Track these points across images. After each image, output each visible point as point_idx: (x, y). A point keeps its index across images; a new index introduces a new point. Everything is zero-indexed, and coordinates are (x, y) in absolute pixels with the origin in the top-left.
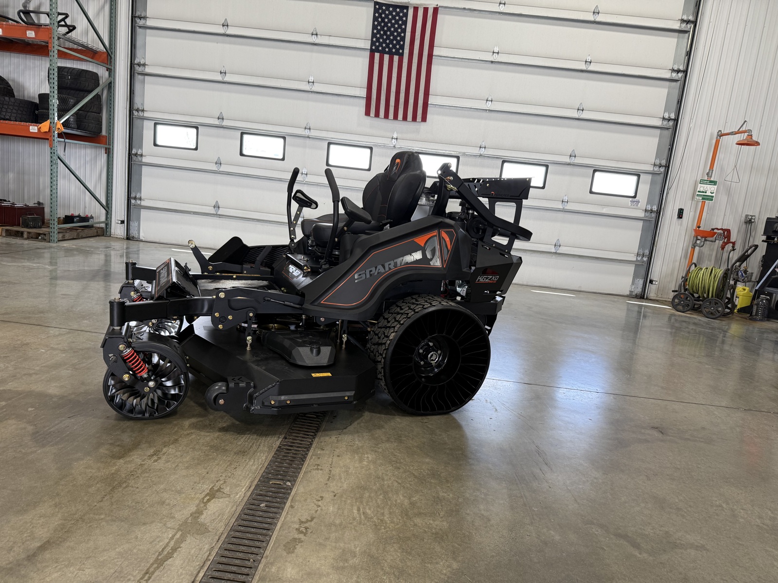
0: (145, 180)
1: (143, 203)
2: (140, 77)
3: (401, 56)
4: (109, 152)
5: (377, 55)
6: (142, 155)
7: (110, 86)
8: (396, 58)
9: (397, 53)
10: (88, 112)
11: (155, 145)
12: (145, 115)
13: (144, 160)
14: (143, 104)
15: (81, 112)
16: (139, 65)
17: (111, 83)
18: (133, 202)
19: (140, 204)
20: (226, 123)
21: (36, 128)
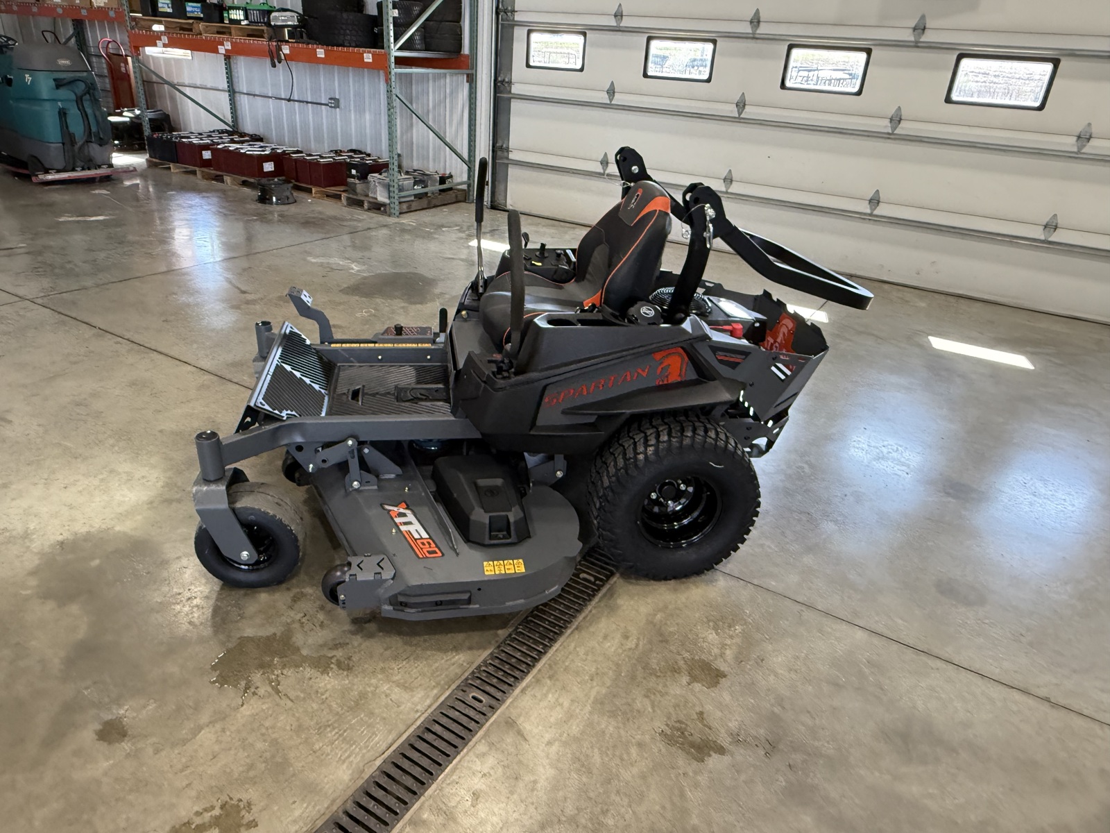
0: (514, 121)
1: (511, 156)
4: (472, 79)
6: (510, 83)
10: (441, 21)
11: (528, 66)
12: (515, 19)
13: (514, 90)
14: (513, 2)
15: (429, 23)
18: (499, 153)
19: (507, 158)
20: (625, 23)
21: (370, 55)
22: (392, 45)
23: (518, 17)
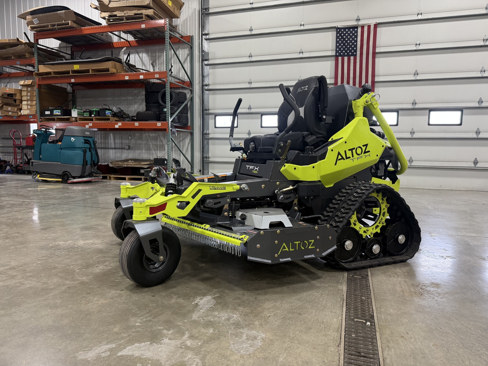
0: (211, 147)
1: (210, 160)
2: (207, 92)
3: (355, 56)
4: (192, 134)
5: (340, 58)
6: (208, 134)
7: (192, 99)
8: (352, 58)
9: (353, 55)
10: (182, 113)
11: (216, 127)
12: (210, 112)
13: (210, 136)
14: (208, 106)
15: (179, 114)
16: (206, 85)
17: (192, 97)
18: (205, 159)
19: (208, 161)
20: (253, 111)
21: (160, 123)
22: (170, 120)
23: (210, 111)
